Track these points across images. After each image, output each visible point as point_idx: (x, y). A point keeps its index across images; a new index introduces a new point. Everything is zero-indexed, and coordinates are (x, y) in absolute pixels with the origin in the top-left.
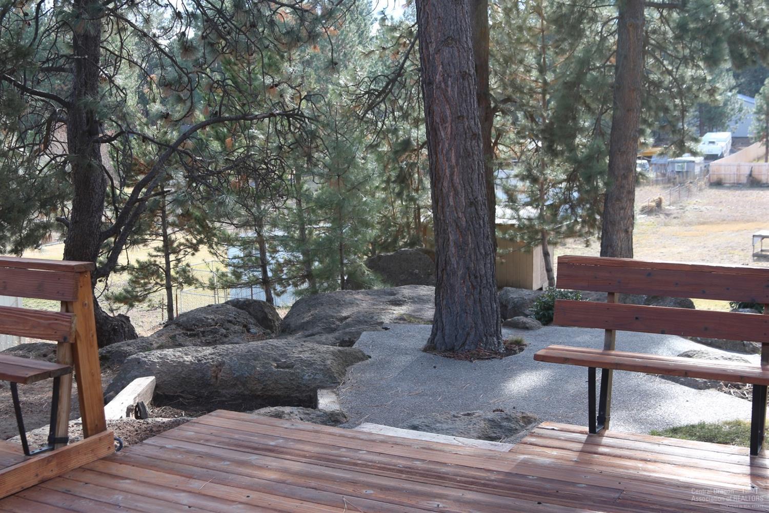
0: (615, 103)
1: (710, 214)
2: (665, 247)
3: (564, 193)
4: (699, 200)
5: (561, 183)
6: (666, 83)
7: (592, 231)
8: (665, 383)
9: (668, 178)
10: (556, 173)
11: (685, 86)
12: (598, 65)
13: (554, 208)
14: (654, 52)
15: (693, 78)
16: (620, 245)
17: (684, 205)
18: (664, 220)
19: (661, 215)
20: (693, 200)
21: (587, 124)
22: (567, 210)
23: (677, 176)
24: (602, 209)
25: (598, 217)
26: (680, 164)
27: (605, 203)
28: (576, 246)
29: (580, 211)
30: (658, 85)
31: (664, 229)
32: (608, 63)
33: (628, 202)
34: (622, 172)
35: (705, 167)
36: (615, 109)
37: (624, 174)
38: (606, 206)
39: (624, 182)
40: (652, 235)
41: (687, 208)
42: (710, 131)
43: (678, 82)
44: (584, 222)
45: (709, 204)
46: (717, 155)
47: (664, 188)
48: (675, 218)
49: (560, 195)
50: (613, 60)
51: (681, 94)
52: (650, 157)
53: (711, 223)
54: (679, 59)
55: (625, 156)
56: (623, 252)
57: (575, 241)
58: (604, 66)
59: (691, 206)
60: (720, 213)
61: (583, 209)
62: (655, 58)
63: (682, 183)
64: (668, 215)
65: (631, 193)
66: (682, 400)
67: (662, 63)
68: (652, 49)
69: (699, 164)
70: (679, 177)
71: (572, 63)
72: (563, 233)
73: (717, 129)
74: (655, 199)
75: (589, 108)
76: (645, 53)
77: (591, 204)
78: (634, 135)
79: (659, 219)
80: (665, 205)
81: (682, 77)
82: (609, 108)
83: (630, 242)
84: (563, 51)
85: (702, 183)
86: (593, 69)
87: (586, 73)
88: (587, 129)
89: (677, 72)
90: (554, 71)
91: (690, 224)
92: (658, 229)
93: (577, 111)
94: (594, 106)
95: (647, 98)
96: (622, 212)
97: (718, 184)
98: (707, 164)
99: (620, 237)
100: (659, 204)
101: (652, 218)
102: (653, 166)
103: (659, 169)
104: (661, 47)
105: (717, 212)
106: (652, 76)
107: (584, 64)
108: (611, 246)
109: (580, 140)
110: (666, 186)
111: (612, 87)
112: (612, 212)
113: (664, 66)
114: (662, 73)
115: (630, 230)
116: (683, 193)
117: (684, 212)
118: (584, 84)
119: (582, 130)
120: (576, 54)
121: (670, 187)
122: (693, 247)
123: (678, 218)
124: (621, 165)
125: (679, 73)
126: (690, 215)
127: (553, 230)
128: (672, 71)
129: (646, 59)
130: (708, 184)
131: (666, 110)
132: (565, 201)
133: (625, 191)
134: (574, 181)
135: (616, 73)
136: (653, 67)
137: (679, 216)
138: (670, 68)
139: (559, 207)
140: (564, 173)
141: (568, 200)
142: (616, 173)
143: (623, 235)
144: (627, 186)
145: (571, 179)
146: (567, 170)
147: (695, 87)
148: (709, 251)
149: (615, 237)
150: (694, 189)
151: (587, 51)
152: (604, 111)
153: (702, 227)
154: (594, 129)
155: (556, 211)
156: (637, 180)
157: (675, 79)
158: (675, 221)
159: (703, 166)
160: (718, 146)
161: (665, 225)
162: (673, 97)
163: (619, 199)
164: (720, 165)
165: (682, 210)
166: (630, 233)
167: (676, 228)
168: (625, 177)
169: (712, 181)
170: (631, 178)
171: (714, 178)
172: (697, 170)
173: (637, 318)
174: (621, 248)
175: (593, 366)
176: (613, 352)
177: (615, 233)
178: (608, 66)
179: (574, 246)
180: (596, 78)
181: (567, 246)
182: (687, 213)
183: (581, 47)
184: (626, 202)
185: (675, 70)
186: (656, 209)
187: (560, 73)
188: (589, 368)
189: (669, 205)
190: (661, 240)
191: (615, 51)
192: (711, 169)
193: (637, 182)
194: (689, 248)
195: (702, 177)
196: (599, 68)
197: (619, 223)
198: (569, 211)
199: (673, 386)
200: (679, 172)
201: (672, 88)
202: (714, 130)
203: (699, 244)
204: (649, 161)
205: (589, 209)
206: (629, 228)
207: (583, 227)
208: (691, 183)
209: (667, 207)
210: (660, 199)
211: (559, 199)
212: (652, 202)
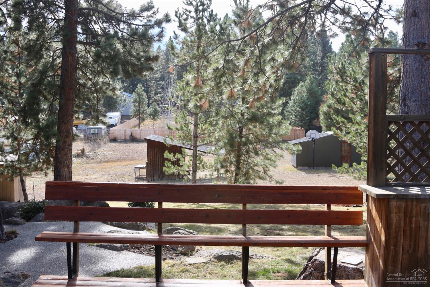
0: (60, 96)
1: (111, 156)
2: (87, 175)
3: (32, 146)
4: (105, 149)
5: (30, 140)
6: (89, 85)
7: (48, 167)
8: (99, 249)
9: (87, 137)
10: (28, 135)
11: (98, 87)
12: (51, 74)
13: (27, 154)
14: (82, 68)
15: (103, 83)
16: (64, 175)
17: (97, 152)
18: (86, 160)
19: (84, 158)
20: (101, 149)
21: (45, 107)
22: (34, 155)
23: (92, 136)
24: (54, 155)
25: (51, 159)
26: (94, 130)
27: (56, 151)
28: (37, 176)
29: (41, 156)
30: (84, 86)
31: (86, 165)
32: (56, 74)
33: (69, 151)
34: (65, 134)
35: (107, 131)
36: (60, 99)
37: (66, 135)
38: (56, 153)
39: (66, 139)
40: (80, 169)
41: (98, 154)
42: (109, 112)
43: (95, 85)
44: (44, 162)
45: (110, 151)
46: (114, 124)
47: (85, 142)
48: (92, 159)
49: (30, 147)
50: (59, 72)
51: (97, 91)
52: (77, 126)
53: (112, 161)
54: (95, 72)
55: (66, 125)
56: (67, 178)
57: (37, 173)
58: (54, 75)
59: (100, 153)
60: (116, 156)
61: (43, 155)
62: (83, 72)
63: (95, 140)
64: (88, 157)
65: (70, 145)
66: (110, 258)
67: (86, 74)
68: (81, 67)
69: (104, 129)
70: (93, 136)
71: (36, 73)
72: (32, 169)
73: (113, 110)
74: (81, 149)
75: (46, 98)
76: (77, 68)
77: (47, 152)
78: (71, 114)
79: (83, 160)
80: (86, 152)
81: (97, 82)
82: (57, 99)
83: (70, 173)
84: (31, 66)
85: (106, 140)
86: (48, 77)
87: (44, 79)
88: (45, 110)
89: (94, 79)
90: (26, 77)
91: (100, 162)
92: (83, 165)
93: (40, 100)
94: (49, 97)
95: (79, 93)
96: (65, 156)
97: (114, 140)
98: (108, 129)
99: (65, 170)
100: (83, 151)
101: (79, 160)
102: (79, 130)
103: (82, 132)
104: (85, 66)
105: (114, 155)
106: (80, 81)
107: (43, 73)
108: (60, 176)
109: (42, 116)
110: (86, 141)
111: (59, 87)
112: (60, 157)
113: (87, 76)
114: (86, 80)
115: (70, 166)
116: (96, 145)
117: (97, 156)
118: (43, 85)
119: (42, 111)
120: (38, 68)
121: (88, 142)
122: (103, 175)
123: (94, 159)
124: (64, 130)
125: (95, 80)
126: (100, 157)
127: (26, 167)
128: (92, 79)
129: (77, 72)
130: (109, 141)
131: (89, 100)
132: (33, 150)
133: (67, 145)
134: (37, 139)
135: (61, 79)
136: (81, 76)
137: (94, 158)
138: (91, 77)
139: (30, 154)
140: (32, 135)
141: (34, 150)
142: (62, 135)
143: (66, 169)
144: (68, 142)
145: (36, 138)
146: (33, 133)
147: (104, 88)
148: (112, 177)
149: (62, 170)
150: (102, 143)
151: (45, 66)
152: (54, 100)
153: (107, 164)
154: (49, 110)
155: (27, 156)
156: (74, 138)
157: (93, 83)
158: (93, 161)
159: (106, 130)
160: (114, 119)
161: (87, 163)
162: (93, 93)
163: (63, 149)
164: (115, 130)
165: (96, 155)
166: (70, 168)
167: (93, 165)
168: (67, 137)
169: (111, 139)
170: (70, 137)
171: (112, 137)
172: (103, 132)
173: (91, 214)
174: (66, 176)
175: (69, 242)
176: (79, 233)
177: (62, 168)
178: (56, 75)
179: (36, 176)
180: (50, 82)
181: (32, 176)
182: (98, 156)
183: (41, 64)
184: (68, 150)
185: (93, 78)
186: (82, 154)
187: (29, 78)
188: (67, 243)
189: (89, 152)
190: (85, 172)
191: (60, 67)
192: (110, 132)
193: (73, 139)
194: (101, 176)
195: (106, 136)
196: (51, 76)
197: (64, 162)
198: (35, 156)
199: (104, 250)
200: (93, 134)
201: (92, 88)
202: (111, 111)
203: (106, 173)
204: (76, 128)
205: (47, 155)
206: (69, 165)
207: (43, 165)
208: (100, 140)
209: (87, 153)
210: (83, 148)
211: (29, 149)
212: (79, 150)
